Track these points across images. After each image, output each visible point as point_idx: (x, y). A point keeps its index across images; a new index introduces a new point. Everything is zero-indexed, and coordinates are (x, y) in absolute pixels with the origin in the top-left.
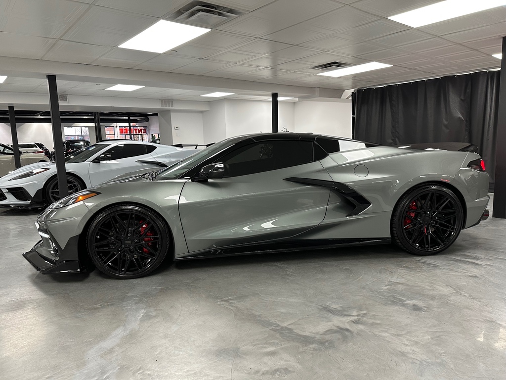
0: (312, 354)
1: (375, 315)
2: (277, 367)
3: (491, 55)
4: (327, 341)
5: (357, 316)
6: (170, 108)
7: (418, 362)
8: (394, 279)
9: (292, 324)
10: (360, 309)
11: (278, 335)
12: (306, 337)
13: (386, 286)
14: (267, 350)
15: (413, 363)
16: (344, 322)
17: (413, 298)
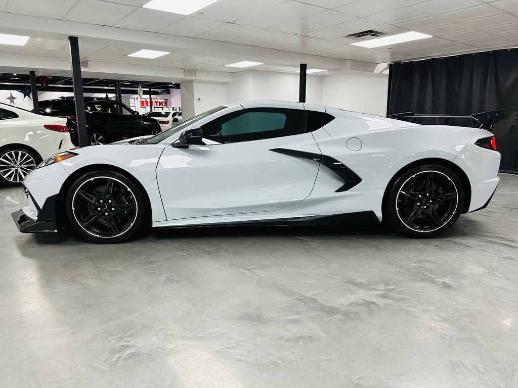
0: (338, 324)
1: (403, 290)
2: (301, 335)
4: (353, 313)
5: (384, 290)
6: (193, 78)
7: (447, 337)
8: (424, 257)
9: (317, 294)
10: (387, 284)
11: (302, 304)
12: (331, 308)
13: (415, 263)
14: (291, 318)
15: (443, 338)
16: (370, 295)
17: (444, 276)
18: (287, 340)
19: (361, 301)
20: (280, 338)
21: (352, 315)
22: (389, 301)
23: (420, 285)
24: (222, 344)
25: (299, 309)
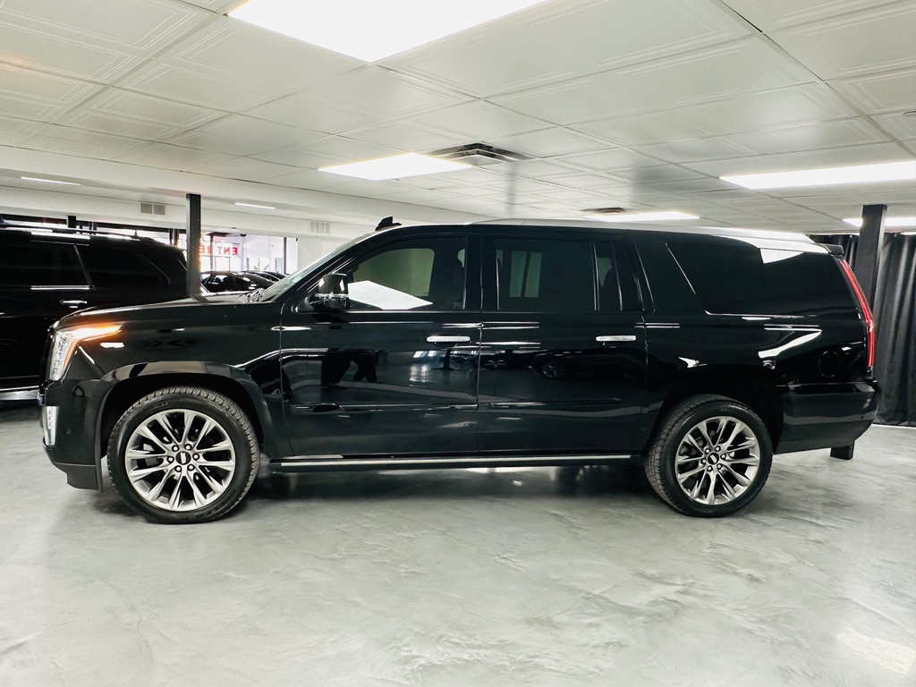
0: (644, 627)
1: (703, 585)
2: (606, 641)
3: (841, 220)
4: (656, 614)
5: (683, 585)
6: (325, 235)
7: (767, 640)
8: (716, 541)
9: (605, 592)
10: (685, 578)
11: (593, 604)
12: (630, 608)
13: (709, 548)
15: (764, 641)
16: (670, 592)
17: (748, 566)
18: (594, 647)
19: (660, 599)
20: (585, 645)
21: (656, 617)
22: (690, 599)
23: (723, 577)
24: (522, 653)
25: (594, 611)
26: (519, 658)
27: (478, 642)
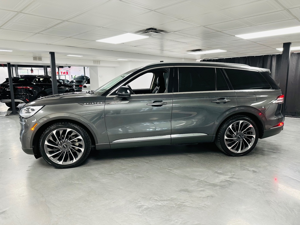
1: (238, 175)
2: (207, 195)
3: (275, 49)
5: (231, 175)
6: (98, 65)
9: (205, 179)
12: (214, 184)
13: (238, 162)
14: (200, 189)
15: (260, 192)
16: (227, 178)
17: (252, 167)
18: (203, 198)
19: (224, 180)
20: (201, 197)
21: (223, 186)
22: (234, 179)
23: (244, 172)
24: (179, 202)
25: (202, 186)
26: (178, 203)
27: (164, 199)
